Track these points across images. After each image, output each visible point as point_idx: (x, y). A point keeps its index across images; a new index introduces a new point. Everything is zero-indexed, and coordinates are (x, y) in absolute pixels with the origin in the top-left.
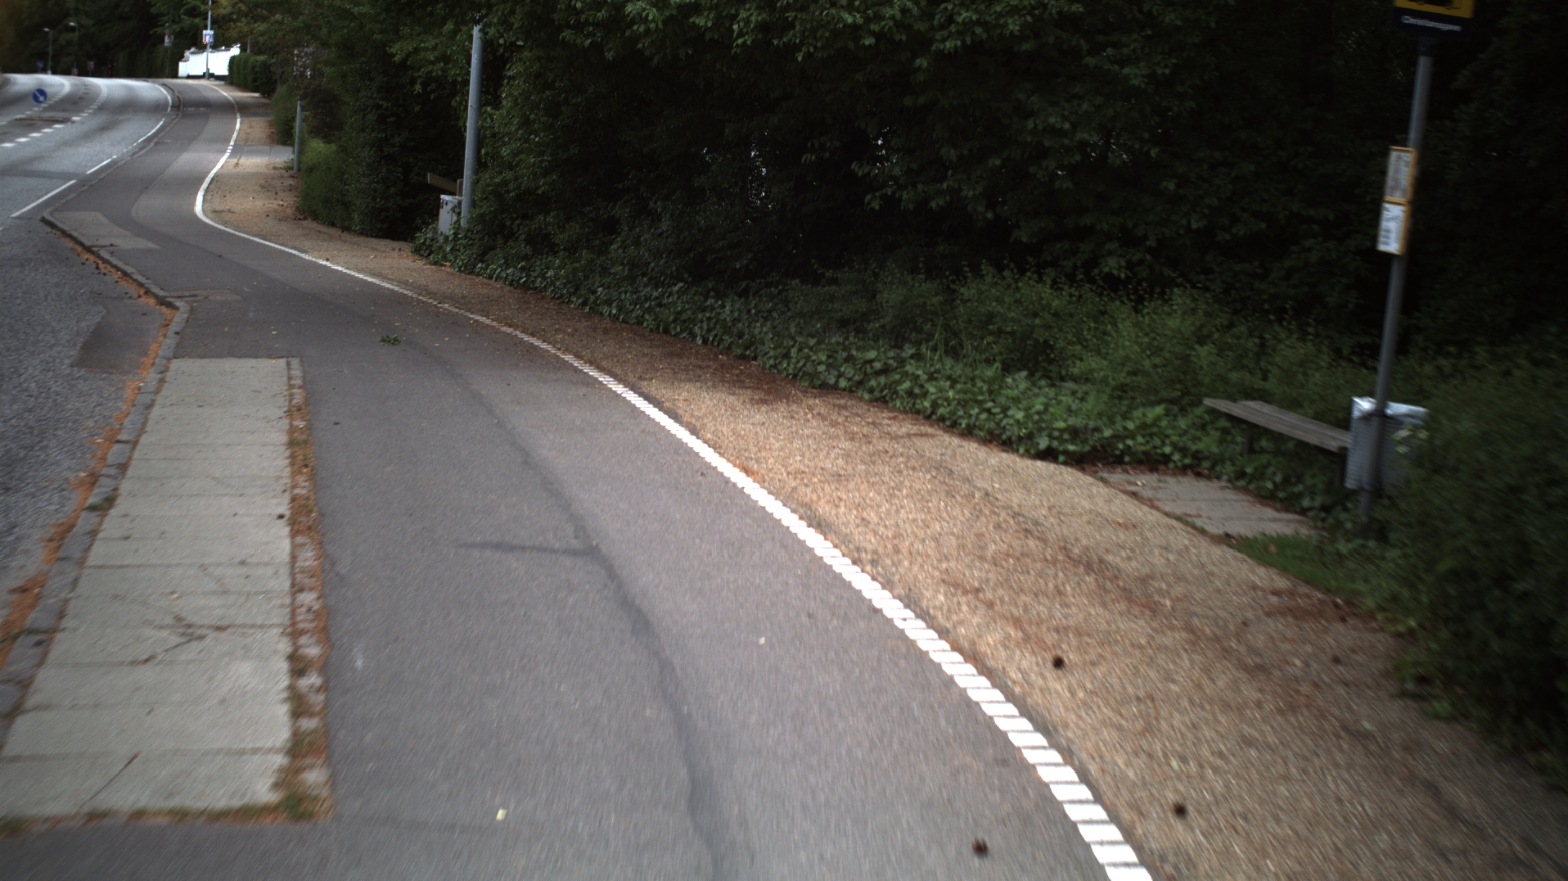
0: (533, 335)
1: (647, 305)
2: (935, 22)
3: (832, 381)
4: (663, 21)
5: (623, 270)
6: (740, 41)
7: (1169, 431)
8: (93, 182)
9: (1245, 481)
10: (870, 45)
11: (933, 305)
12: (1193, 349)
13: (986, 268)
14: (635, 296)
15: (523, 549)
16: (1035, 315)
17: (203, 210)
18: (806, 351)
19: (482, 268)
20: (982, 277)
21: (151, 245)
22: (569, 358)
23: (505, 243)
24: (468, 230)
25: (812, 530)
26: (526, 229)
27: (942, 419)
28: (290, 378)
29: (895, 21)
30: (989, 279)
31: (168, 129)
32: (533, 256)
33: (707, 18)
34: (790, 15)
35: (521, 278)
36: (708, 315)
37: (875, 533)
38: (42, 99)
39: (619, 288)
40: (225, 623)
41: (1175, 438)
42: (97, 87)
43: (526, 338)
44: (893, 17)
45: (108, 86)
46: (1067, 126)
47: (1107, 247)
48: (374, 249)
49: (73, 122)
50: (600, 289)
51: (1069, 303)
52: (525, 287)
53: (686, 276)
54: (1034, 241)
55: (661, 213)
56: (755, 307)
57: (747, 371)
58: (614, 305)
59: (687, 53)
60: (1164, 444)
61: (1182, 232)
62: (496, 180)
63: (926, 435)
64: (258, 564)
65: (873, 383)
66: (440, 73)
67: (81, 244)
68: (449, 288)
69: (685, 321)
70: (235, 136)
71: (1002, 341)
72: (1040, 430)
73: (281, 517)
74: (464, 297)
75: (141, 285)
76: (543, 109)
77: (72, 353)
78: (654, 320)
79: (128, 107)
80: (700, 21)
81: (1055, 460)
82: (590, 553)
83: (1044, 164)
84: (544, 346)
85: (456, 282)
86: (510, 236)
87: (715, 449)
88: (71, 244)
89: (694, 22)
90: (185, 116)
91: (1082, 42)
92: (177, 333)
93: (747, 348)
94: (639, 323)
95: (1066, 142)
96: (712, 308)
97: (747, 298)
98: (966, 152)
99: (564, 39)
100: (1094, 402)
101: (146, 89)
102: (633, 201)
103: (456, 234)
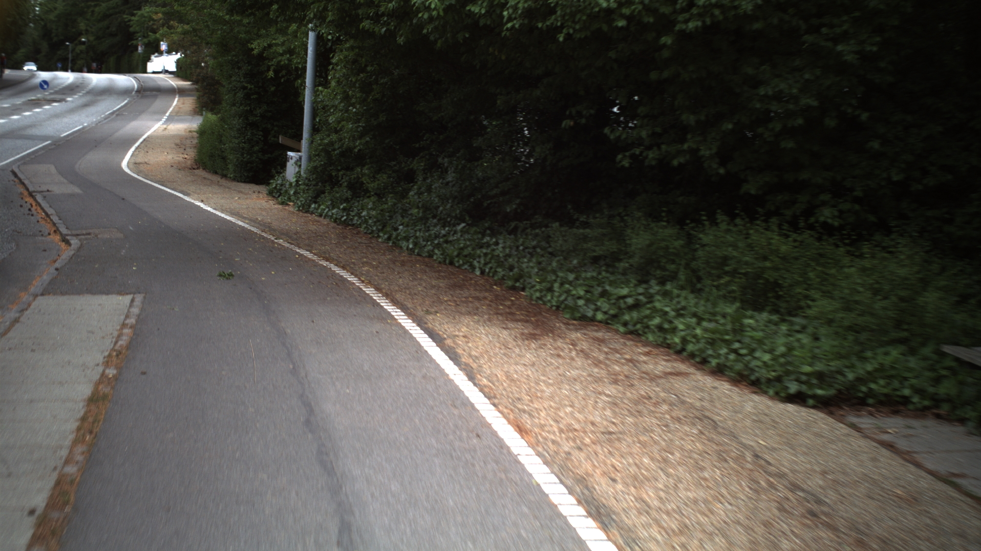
0: (344, 268)
1: (436, 242)
2: (678, 6)
3: (590, 314)
4: (444, 10)
5: (418, 213)
6: (509, 25)
7: (907, 374)
10: (622, 27)
11: (674, 248)
13: (721, 217)
14: (427, 234)
16: (765, 258)
17: (128, 163)
18: (567, 286)
19: (315, 208)
20: (717, 224)
21: (76, 190)
22: (370, 291)
23: (332, 188)
24: (306, 179)
26: (347, 178)
28: (127, 317)
30: (723, 226)
31: (129, 106)
32: (352, 199)
33: (481, 6)
35: (342, 217)
36: (484, 251)
38: (45, 87)
39: (416, 226)
41: (912, 380)
42: (88, 79)
43: (338, 271)
47: (821, 198)
48: (240, 192)
49: (67, 101)
50: (401, 227)
51: (794, 247)
52: (346, 224)
53: (467, 218)
54: (760, 193)
55: (447, 167)
56: (523, 244)
57: (517, 302)
58: (411, 240)
59: (464, 36)
60: (903, 387)
61: (884, 184)
62: (326, 141)
65: (627, 317)
66: (286, 62)
67: (28, 190)
68: (287, 225)
69: (466, 256)
70: (171, 109)
71: (737, 280)
72: (788, 373)
74: (296, 234)
75: (54, 224)
76: (358, 87)
78: (442, 254)
79: (107, 92)
81: (805, 404)
83: (771, 126)
84: (351, 278)
85: (294, 220)
86: (336, 183)
88: (21, 189)
89: (470, 10)
90: (142, 97)
92: (57, 269)
93: (517, 280)
94: (430, 256)
96: (488, 245)
97: (516, 235)
98: (703, 118)
99: (363, 27)
102: (427, 157)
103: (297, 181)
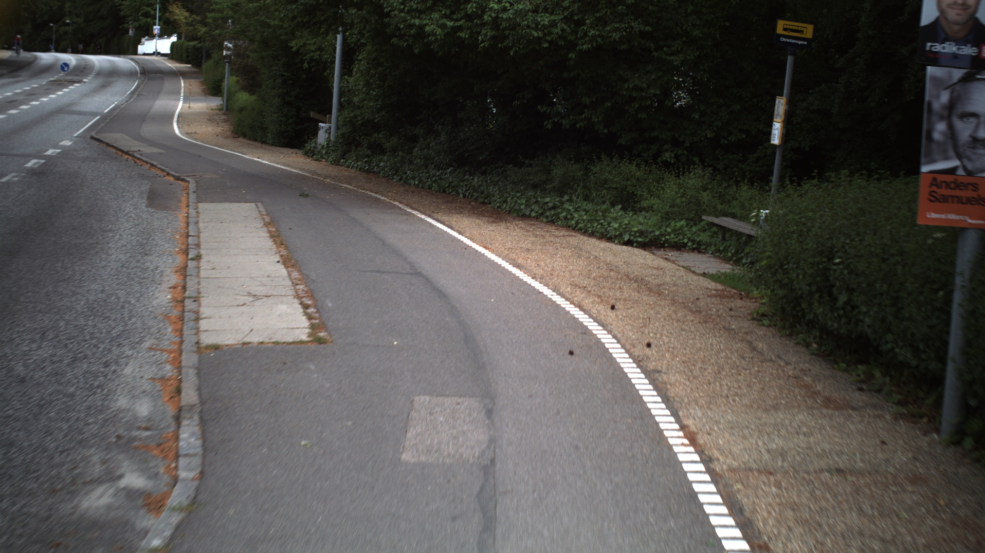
0: (376, 193)
1: (434, 179)
2: (579, 36)
3: (528, 213)
4: (444, 35)
5: (421, 162)
6: (482, 45)
7: (687, 232)
8: (111, 117)
9: (720, 254)
10: (546, 47)
11: (578, 176)
12: (700, 194)
13: (604, 157)
14: (427, 175)
15: (388, 272)
16: (628, 180)
17: (181, 133)
18: (515, 199)
19: (343, 162)
20: (602, 161)
21: (160, 151)
22: (396, 203)
23: (356, 148)
24: (335, 142)
25: (515, 268)
26: (367, 141)
27: (580, 229)
28: (260, 212)
29: (559, 35)
30: (605, 162)
31: (142, 86)
32: (372, 155)
33: (466, 33)
34: (507, 32)
35: (365, 167)
36: (466, 183)
37: (543, 269)
38: (66, 69)
39: (419, 171)
40: (269, 294)
41: (689, 235)
42: (91, 60)
43: (373, 195)
44: (557, 33)
45: (98, 60)
46: (644, 85)
47: (665, 147)
48: (282, 153)
49: (85, 82)
50: (409, 172)
51: (645, 174)
52: (368, 172)
53: (454, 164)
54: (629, 144)
55: (440, 132)
56: (490, 179)
57: (486, 209)
58: (417, 179)
59: (455, 50)
60: (684, 238)
61: (703, 139)
62: (351, 115)
63: (572, 236)
64: (275, 277)
65: (548, 213)
66: (318, 57)
67: (122, 151)
68: (327, 172)
69: (454, 187)
70: (182, 90)
71: (611, 192)
72: (626, 232)
73: (278, 262)
74: (336, 176)
75: (163, 171)
76: (378, 77)
77: (144, 201)
78: (438, 186)
79: (113, 74)
80: (462, 35)
81: (632, 246)
82: (418, 274)
83: (633, 105)
84: (383, 198)
85: (331, 169)
86: (359, 145)
87: (471, 240)
88: (114, 151)
90: (149, 79)
91: (651, 44)
92: (194, 192)
93: (486, 199)
94: (430, 188)
95: (644, 94)
96: (468, 180)
97: (486, 175)
98: (594, 100)
99: (393, 42)
100: (654, 219)
101: (121, 62)
102: (426, 126)
103: (328, 144)
